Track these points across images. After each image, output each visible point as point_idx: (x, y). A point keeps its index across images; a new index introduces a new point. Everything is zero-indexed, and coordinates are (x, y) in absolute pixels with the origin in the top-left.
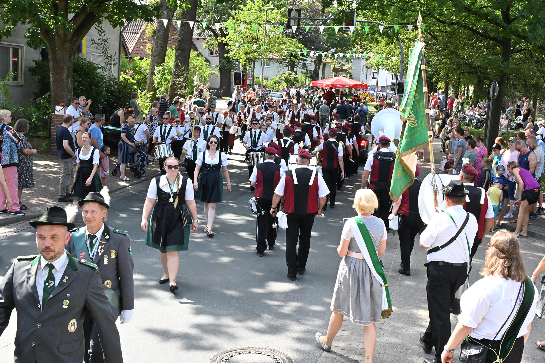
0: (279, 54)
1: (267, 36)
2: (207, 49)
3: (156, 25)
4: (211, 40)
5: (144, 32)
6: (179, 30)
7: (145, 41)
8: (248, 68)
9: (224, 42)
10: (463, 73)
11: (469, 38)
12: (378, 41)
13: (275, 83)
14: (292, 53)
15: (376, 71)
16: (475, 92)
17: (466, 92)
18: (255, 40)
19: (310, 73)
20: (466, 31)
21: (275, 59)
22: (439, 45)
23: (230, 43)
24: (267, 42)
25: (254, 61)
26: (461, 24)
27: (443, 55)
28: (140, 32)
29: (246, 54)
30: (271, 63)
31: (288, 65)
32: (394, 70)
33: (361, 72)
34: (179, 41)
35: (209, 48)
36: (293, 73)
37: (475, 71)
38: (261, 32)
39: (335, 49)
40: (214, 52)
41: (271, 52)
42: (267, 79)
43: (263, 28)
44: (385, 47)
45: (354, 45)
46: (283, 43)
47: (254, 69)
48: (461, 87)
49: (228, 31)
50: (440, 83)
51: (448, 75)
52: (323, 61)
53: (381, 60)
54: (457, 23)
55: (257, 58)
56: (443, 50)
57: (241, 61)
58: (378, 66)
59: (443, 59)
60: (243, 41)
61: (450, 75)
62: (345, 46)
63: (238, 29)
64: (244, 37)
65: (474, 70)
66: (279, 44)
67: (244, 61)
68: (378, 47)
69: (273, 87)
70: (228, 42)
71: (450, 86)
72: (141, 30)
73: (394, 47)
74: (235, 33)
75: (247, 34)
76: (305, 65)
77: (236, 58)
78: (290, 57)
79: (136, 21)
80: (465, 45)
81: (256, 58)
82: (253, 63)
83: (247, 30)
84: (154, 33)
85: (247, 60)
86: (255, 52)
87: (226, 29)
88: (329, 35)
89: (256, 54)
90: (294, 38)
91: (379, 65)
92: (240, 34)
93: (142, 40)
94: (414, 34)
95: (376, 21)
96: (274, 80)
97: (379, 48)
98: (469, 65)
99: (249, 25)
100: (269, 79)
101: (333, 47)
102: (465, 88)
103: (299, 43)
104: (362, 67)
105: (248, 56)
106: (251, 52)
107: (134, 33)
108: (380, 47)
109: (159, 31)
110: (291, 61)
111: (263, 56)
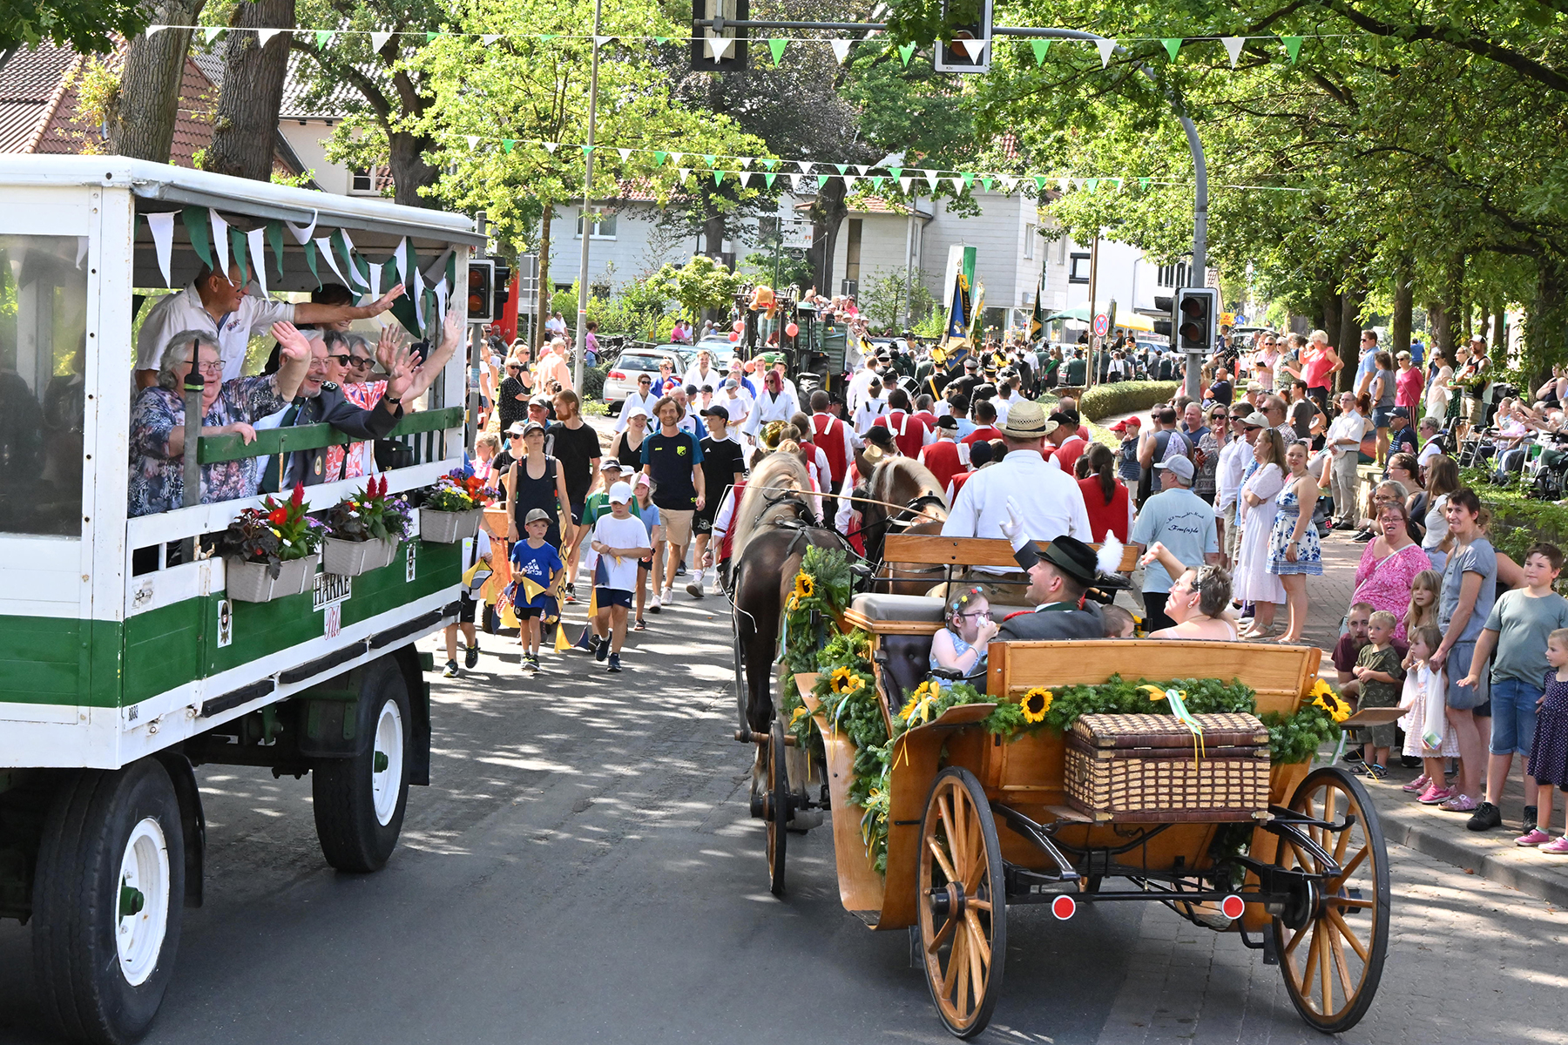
0: (655, 181)
1: (603, 102)
2: (342, 163)
3: (122, 66)
4: (357, 123)
5: (69, 96)
6: (220, 85)
7: (74, 135)
8: (519, 245)
9: (415, 133)
10: (1475, 250)
11: (1500, 95)
12: (1094, 117)
13: (640, 308)
14: (713, 178)
15: (1086, 250)
16: (1531, 333)
17: (1491, 334)
18: (549, 124)
19: (794, 261)
20: (1486, 63)
21: (641, 203)
22: (1365, 128)
23: (440, 137)
24: (602, 127)
25: (548, 216)
26: (1462, 36)
27: (1384, 173)
28: (56, 95)
29: (511, 182)
30: (622, 218)
31: (695, 228)
32: (1165, 241)
33: (1021, 255)
34: (221, 131)
35: (352, 159)
36: (719, 264)
37: (1530, 240)
38: (577, 88)
39: (902, 155)
40: (373, 178)
41: (618, 173)
42: (602, 292)
43: (583, 69)
44: (1123, 145)
45: (988, 139)
46: (673, 135)
47: (546, 248)
48: (1469, 311)
49: (434, 84)
50: (1372, 297)
51: (1407, 261)
52: (851, 208)
53: (1108, 199)
54: (1442, 32)
55: (558, 202)
56: (1382, 150)
57: (491, 213)
58: (1091, 226)
59: (1383, 189)
60: (496, 130)
61: (1419, 264)
62: (947, 143)
63: (476, 76)
64: (501, 109)
65: (1524, 236)
66: (657, 137)
67: (504, 215)
68: (1091, 145)
69: (632, 329)
70: (434, 135)
71: (1419, 309)
72: (61, 91)
73: (1166, 143)
74: (461, 93)
75: (514, 97)
76: (771, 229)
77: (466, 202)
78: (705, 194)
79: (32, 49)
80: (1481, 123)
81: (554, 201)
82: (541, 222)
83: (517, 79)
84: (113, 99)
85: (516, 212)
86: (552, 172)
87: (424, 76)
88: (877, 91)
89: (556, 183)
90: (720, 108)
91: (1097, 222)
92: (485, 98)
93: (60, 132)
94: (1253, 81)
95: (1081, 31)
96: (635, 297)
97: (1099, 151)
98: (1500, 213)
99: (522, 61)
100: (613, 290)
101: (893, 148)
102: (1485, 318)
103: (741, 132)
104: (1022, 234)
105: (521, 193)
106: (536, 175)
107: (27, 102)
108: (1100, 142)
109: (134, 90)
110: (711, 209)
111: (585, 190)
